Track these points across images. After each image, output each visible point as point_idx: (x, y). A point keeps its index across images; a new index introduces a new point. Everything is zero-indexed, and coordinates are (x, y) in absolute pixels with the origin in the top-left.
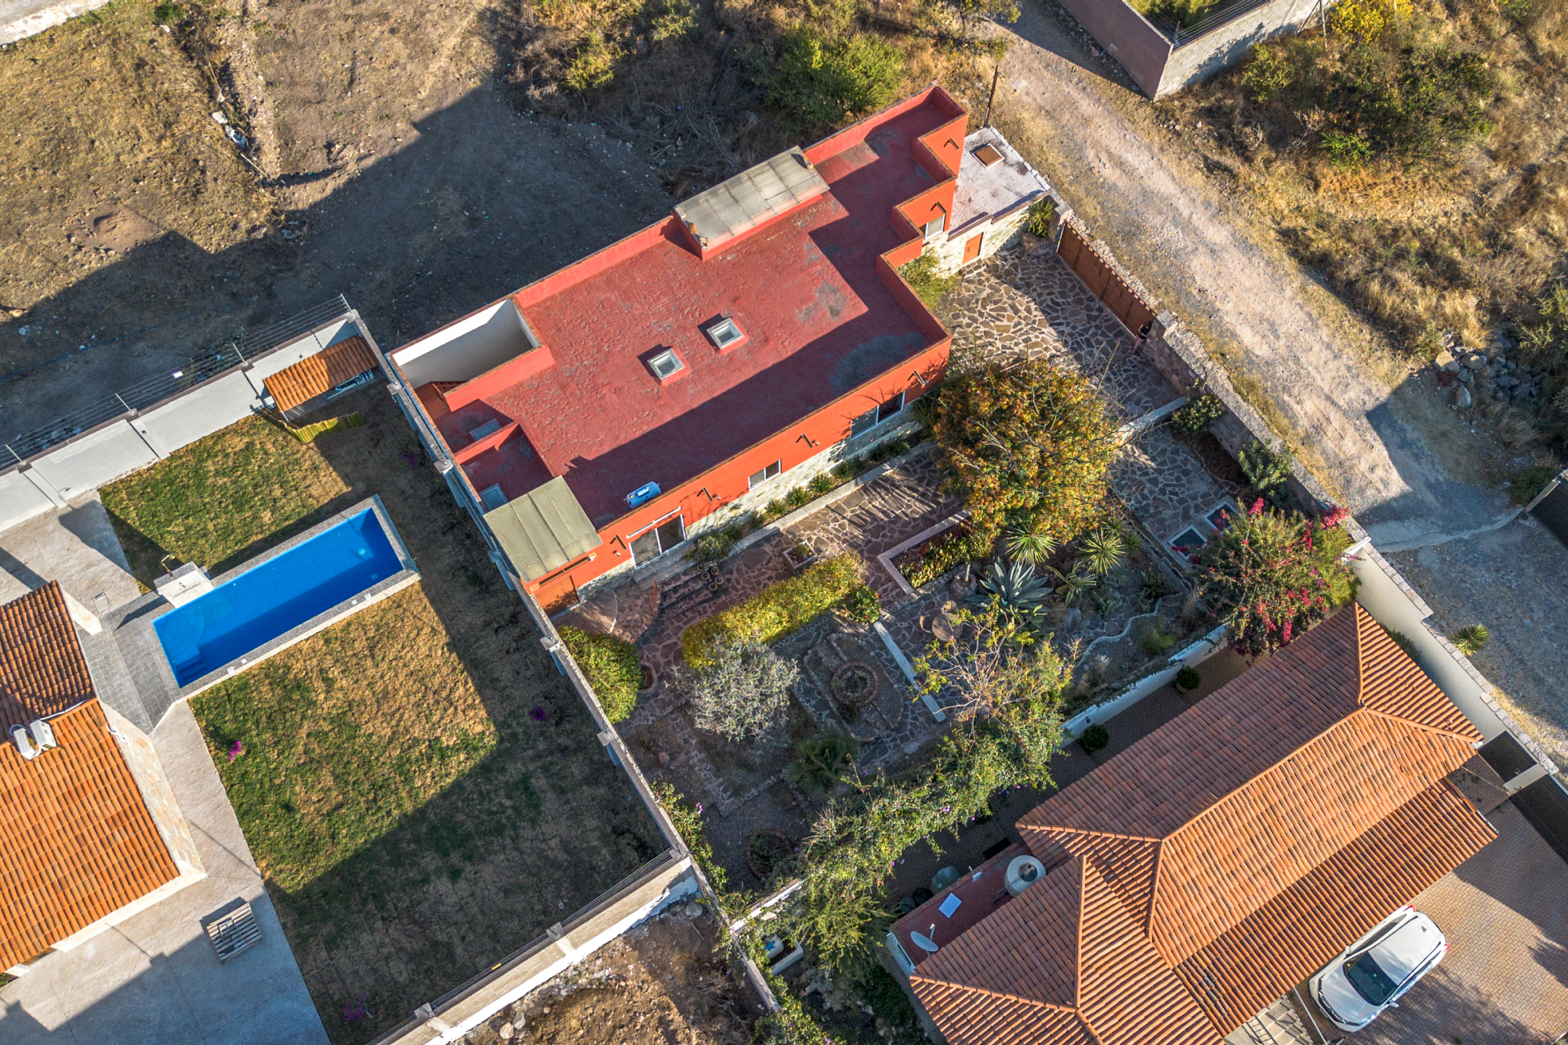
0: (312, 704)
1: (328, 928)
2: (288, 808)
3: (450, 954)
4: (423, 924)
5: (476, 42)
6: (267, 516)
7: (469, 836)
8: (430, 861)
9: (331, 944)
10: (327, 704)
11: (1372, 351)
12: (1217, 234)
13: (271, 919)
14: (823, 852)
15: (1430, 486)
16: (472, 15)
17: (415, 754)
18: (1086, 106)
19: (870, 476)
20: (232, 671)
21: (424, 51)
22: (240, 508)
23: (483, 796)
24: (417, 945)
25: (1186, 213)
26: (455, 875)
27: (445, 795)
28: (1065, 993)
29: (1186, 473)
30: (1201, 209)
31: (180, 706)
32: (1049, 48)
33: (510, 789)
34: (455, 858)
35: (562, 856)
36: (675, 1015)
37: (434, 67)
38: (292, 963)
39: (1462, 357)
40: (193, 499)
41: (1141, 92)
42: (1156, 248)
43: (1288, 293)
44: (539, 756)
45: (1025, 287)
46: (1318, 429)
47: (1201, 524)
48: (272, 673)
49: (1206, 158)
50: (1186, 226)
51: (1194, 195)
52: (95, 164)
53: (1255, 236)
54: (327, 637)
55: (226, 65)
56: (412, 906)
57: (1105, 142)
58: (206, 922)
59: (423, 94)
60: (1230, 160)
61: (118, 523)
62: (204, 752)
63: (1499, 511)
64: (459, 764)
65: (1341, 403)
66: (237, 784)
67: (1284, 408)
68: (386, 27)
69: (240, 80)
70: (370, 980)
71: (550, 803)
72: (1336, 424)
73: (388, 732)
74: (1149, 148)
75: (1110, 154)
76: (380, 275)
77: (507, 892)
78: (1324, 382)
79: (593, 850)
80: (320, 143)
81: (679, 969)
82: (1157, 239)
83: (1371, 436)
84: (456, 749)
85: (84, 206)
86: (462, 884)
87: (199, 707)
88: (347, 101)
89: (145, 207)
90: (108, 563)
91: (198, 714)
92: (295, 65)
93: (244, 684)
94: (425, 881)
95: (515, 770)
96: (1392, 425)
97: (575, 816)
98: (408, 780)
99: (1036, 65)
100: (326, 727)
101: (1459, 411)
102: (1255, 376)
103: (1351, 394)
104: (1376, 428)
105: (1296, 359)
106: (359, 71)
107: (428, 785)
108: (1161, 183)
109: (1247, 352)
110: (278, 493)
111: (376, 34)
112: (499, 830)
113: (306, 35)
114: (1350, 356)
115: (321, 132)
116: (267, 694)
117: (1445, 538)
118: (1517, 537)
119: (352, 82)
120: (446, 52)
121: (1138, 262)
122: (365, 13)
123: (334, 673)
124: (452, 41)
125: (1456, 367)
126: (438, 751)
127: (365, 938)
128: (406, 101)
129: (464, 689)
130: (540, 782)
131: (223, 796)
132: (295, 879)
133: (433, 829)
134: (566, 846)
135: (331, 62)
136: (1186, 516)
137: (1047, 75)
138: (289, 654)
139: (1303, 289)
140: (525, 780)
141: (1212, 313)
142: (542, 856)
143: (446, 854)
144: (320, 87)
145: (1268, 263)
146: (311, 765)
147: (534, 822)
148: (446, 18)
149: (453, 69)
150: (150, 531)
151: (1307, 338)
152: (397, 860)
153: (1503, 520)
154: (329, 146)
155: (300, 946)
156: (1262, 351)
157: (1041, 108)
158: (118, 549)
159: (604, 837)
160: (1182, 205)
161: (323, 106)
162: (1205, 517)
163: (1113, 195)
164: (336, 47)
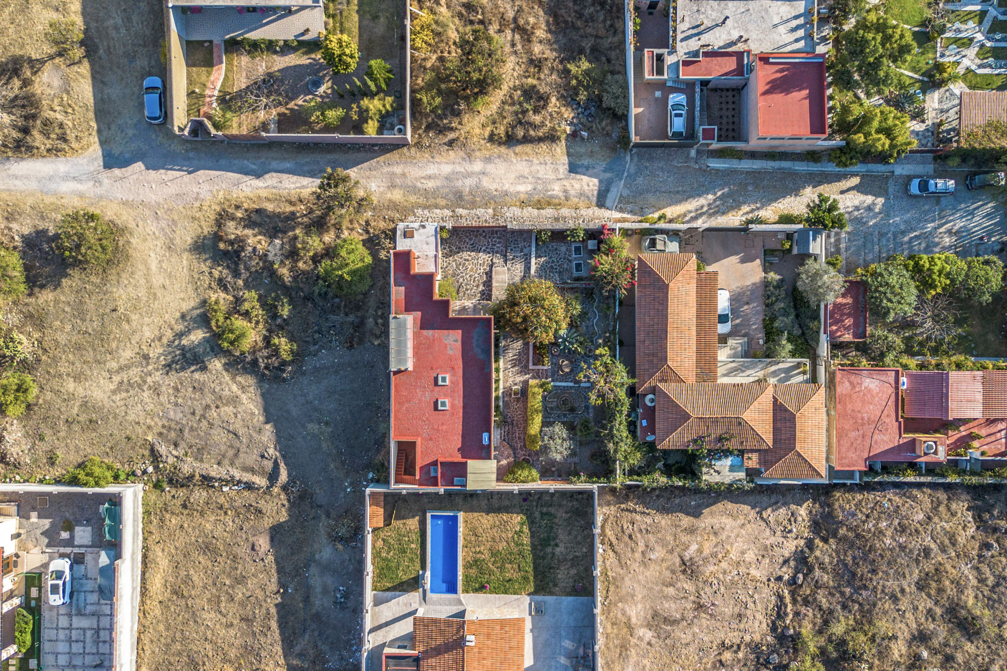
0: (484, 560)
1: (551, 585)
2: (510, 580)
3: (577, 557)
4: (565, 560)
5: (239, 378)
6: (413, 546)
7: (548, 537)
8: (549, 550)
9: (555, 585)
10: (486, 556)
11: (551, 150)
12: (478, 166)
13: (539, 598)
14: (616, 451)
15: (604, 171)
16: (224, 373)
17: (516, 539)
18: (398, 170)
19: (501, 351)
20: (460, 578)
21: (234, 401)
22: (405, 552)
23: (540, 527)
24: (569, 564)
25: (462, 170)
26: (557, 545)
27: (532, 537)
28: (688, 417)
29: (556, 249)
30: (464, 163)
31: (462, 596)
32: (363, 162)
33: (542, 518)
34: (552, 543)
35: (569, 515)
36: (623, 506)
37: (245, 401)
38: (555, 597)
39: (571, 124)
40: (393, 565)
41: (404, 145)
42: (471, 193)
43: (515, 161)
44: (537, 506)
45: (460, 250)
46: (565, 191)
47: (575, 259)
48: (468, 566)
49: (445, 144)
50: (468, 175)
51: (457, 161)
52: (225, 541)
53: (487, 153)
54: (465, 546)
55: (202, 476)
56: (559, 560)
57: (417, 175)
58: (530, 614)
59: (257, 412)
60: (452, 136)
61: (388, 590)
62: (481, 596)
63: (625, 157)
64: (526, 529)
65: (562, 176)
66: (495, 591)
67: (552, 197)
68: (214, 409)
69: (213, 474)
70: (571, 580)
71: (552, 510)
72: (567, 184)
73: (505, 543)
74: (429, 161)
75: (423, 178)
76: (332, 466)
77: (570, 534)
78: (552, 176)
79: (573, 506)
80: (259, 459)
81: (612, 498)
82: (467, 189)
83: (578, 176)
84: (522, 527)
85: (243, 551)
86: (560, 545)
87: (466, 591)
88: (244, 440)
89: (256, 532)
90: (401, 598)
91: (467, 592)
92: (215, 451)
93: (466, 577)
94: (554, 554)
95: (537, 515)
96: (579, 166)
97: (560, 506)
98: (523, 545)
99: (367, 174)
100: (493, 559)
101: (588, 139)
102: (536, 197)
103: (561, 171)
104: (577, 173)
105: (539, 178)
106: (231, 429)
107: (526, 540)
108: (446, 169)
109: (527, 193)
110: (407, 539)
111: (215, 414)
112: (552, 528)
113: (200, 439)
114: (548, 159)
115: (254, 456)
116: (473, 572)
117: (623, 182)
118: (636, 159)
119: (235, 435)
120: (239, 393)
121: (472, 203)
122: (202, 412)
123: (478, 549)
124: (234, 388)
125: (573, 128)
126: (519, 533)
127: (559, 576)
128: (256, 419)
129: (505, 517)
130: (545, 510)
131: (497, 596)
132: (531, 588)
133: (541, 545)
134: (567, 512)
135: (219, 437)
136: (570, 261)
137: (374, 173)
138: (464, 559)
139: (516, 154)
140: (542, 513)
141: (506, 194)
142: (565, 520)
143: (549, 545)
144: (231, 446)
145: (499, 157)
146: (502, 568)
147: (555, 517)
148: (221, 384)
149: (250, 395)
150: (397, 582)
151: (534, 168)
152: (543, 558)
153: (628, 158)
154: (263, 456)
155: (551, 593)
156: (529, 188)
157: (388, 187)
158: (398, 593)
159: (571, 501)
160: (459, 168)
161: (241, 450)
162: (574, 256)
163: (442, 191)
164: (212, 431)
